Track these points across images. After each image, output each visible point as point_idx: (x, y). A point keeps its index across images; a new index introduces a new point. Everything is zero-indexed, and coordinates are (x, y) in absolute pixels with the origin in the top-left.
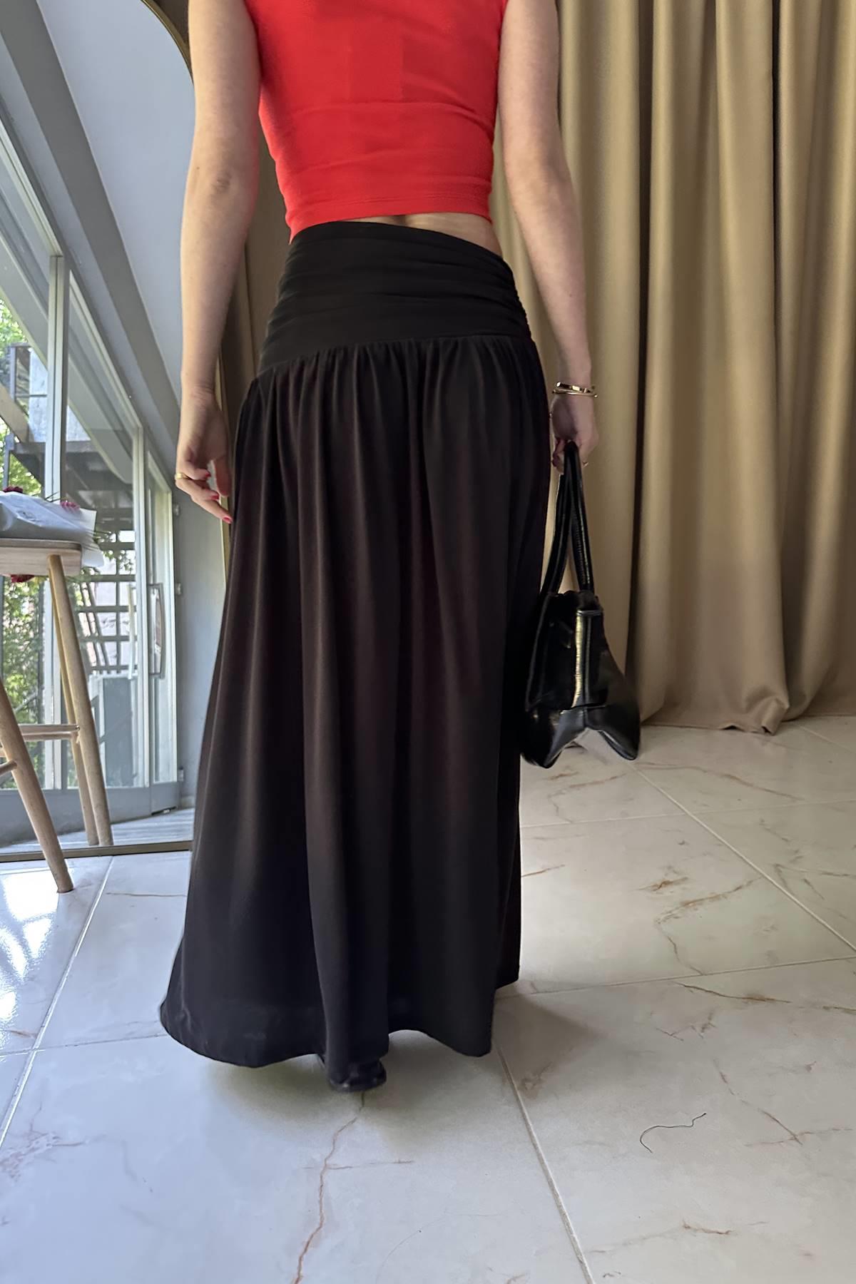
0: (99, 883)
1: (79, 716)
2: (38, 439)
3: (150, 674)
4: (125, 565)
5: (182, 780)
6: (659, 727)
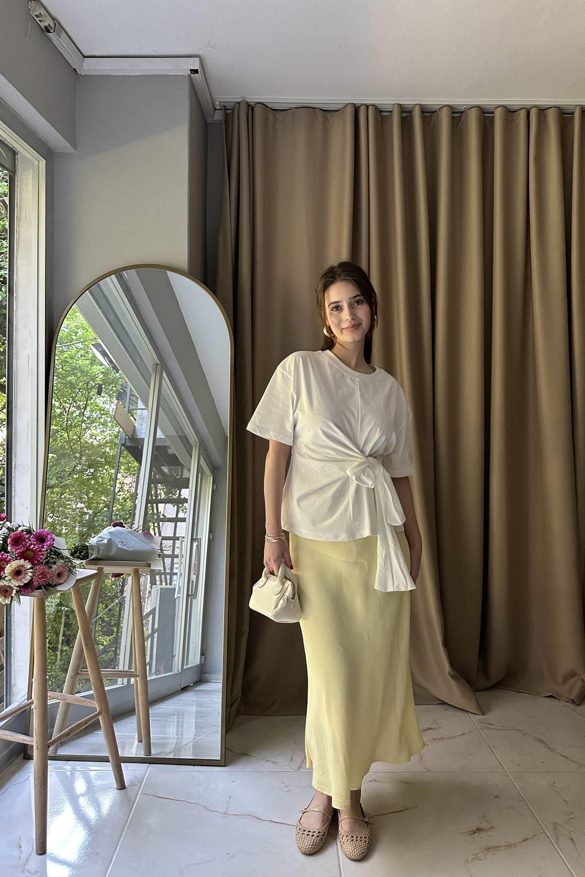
0: (140, 784)
1: (139, 668)
2: (140, 436)
3: (188, 595)
4: (182, 510)
5: (203, 662)
6: (503, 691)
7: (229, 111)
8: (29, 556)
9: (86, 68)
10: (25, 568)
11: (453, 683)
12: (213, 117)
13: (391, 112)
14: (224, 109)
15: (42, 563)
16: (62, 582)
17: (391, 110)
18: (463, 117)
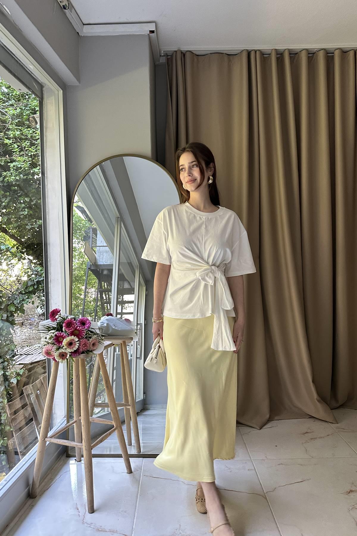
0: (141, 470)
1: (130, 401)
2: (100, 263)
5: (145, 398)
6: (346, 409)
7: (169, 57)
8: (76, 333)
9: (85, 32)
10: (75, 341)
11: (318, 404)
12: (159, 61)
13: (270, 54)
14: (166, 56)
15: (83, 337)
16: (95, 349)
17: (270, 53)
18: (315, 56)
